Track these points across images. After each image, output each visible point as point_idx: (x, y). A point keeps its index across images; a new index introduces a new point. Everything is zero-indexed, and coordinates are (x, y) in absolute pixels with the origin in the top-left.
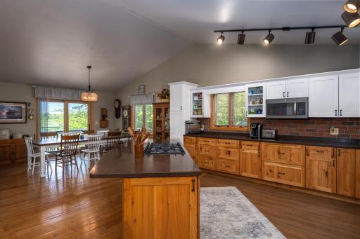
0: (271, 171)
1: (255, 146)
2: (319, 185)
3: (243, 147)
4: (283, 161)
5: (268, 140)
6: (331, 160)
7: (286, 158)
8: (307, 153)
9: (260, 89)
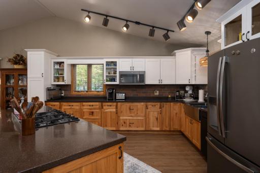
0: (125, 123)
1: (113, 106)
2: (153, 127)
3: (104, 107)
4: (133, 115)
5: (121, 101)
6: (159, 110)
7: (134, 113)
8: (147, 108)
9: (115, 63)
